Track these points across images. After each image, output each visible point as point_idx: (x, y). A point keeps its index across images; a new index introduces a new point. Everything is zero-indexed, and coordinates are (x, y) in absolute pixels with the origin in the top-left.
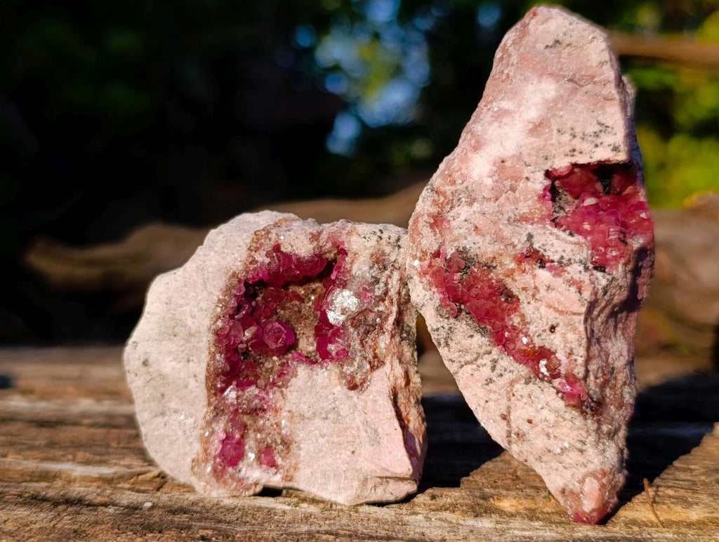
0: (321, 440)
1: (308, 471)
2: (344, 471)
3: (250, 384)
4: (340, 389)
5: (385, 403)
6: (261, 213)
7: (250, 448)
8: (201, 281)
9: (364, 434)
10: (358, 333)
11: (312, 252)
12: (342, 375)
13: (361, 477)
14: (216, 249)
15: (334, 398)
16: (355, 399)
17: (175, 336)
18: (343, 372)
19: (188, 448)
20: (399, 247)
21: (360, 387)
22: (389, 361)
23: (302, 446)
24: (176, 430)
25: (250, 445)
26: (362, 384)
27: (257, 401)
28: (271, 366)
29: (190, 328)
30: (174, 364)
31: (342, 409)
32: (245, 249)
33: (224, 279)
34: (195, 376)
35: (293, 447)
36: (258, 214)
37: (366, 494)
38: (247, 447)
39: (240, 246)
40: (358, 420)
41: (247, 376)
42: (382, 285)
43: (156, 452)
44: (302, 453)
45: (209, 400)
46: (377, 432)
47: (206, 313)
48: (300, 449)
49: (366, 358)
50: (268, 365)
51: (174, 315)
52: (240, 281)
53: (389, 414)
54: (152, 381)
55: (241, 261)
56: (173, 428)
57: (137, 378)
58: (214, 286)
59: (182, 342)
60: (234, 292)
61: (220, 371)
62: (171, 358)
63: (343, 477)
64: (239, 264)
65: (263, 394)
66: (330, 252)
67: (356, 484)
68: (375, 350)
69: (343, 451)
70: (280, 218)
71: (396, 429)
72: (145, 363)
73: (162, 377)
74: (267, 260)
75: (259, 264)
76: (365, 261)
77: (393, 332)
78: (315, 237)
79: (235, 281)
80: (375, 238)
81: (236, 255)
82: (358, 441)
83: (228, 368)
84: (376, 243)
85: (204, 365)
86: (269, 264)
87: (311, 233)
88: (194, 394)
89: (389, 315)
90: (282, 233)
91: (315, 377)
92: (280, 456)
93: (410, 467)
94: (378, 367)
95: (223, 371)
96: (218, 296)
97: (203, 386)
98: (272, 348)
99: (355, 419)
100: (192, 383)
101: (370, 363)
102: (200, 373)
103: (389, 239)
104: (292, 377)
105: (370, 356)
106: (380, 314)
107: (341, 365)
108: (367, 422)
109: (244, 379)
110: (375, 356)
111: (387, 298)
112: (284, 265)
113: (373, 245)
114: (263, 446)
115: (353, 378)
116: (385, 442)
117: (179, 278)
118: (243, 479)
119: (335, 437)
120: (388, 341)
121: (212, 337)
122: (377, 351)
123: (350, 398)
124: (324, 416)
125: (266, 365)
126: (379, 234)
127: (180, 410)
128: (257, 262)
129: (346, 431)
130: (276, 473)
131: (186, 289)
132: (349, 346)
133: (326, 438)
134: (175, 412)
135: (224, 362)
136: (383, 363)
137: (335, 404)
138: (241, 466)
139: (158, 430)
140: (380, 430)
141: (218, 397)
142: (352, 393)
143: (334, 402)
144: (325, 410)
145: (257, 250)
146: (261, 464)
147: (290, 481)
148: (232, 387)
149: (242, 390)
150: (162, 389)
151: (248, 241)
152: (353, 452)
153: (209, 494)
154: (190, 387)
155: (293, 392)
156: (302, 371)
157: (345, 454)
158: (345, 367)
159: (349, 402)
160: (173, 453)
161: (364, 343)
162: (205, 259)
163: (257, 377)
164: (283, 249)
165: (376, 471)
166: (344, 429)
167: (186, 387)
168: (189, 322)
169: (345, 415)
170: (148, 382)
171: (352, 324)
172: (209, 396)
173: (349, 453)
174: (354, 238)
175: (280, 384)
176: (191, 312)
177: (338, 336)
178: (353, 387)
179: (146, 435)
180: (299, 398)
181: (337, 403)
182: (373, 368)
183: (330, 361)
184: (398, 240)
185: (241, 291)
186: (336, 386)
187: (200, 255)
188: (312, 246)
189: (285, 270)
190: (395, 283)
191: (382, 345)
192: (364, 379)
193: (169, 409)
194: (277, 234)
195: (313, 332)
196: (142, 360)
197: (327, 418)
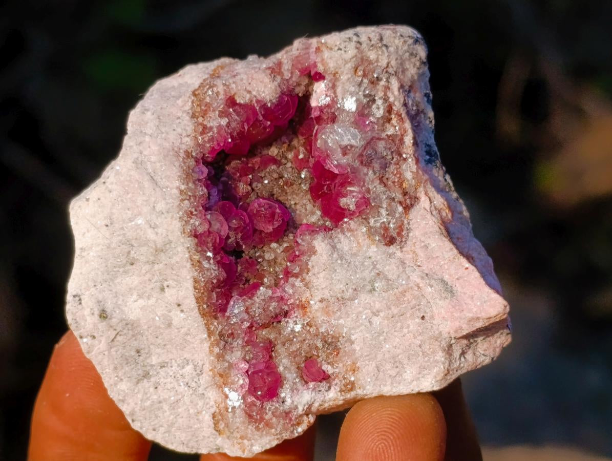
0: (376, 321)
1: (371, 367)
2: (420, 346)
3: (256, 287)
4: (375, 250)
5: (441, 243)
6: (181, 72)
7: (285, 368)
8: (147, 178)
9: (429, 289)
10: (374, 171)
11: (279, 90)
12: (371, 232)
13: (444, 344)
14: (149, 131)
15: (373, 263)
16: (399, 254)
17: (132, 264)
18: (371, 228)
19: (200, 403)
20: (386, 46)
21: (399, 239)
22: (423, 193)
23: (353, 338)
24: (173, 388)
25: (285, 364)
26: (399, 234)
27: (274, 304)
28: (273, 256)
29: (155, 242)
30: (141, 302)
31: (389, 271)
32: (188, 118)
33: (177, 164)
34: (179, 305)
35: (342, 344)
36: (178, 74)
37: (456, 365)
38: (281, 369)
39: (179, 118)
40: (415, 278)
41: (247, 281)
42: (379, 102)
43: (154, 430)
44: (357, 347)
45: (208, 329)
46: (445, 281)
47: (170, 214)
48: (352, 343)
49: (393, 199)
50: (269, 256)
51: (124, 234)
52: (197, 161)
53: (450, 253)
54: (119, 338)
55: (188, 136)
56: (169, 386)
57: (96, 342)
58: (168, 177)
59: (147, 267)
60: (196, 176)
61: (215, 281)
62: (135, 297)
63: (421, 354)
64: (188, 139)
65: (279, 293)
66: (299, 85)
67: (440, 356)
68: (401, 185)
69: (409, 322)
70: (213, 68)
71: (467, 268)
72: (103, 315)
73: (129, 326)
74: (224, 122)
75: (215, 130)
76: (349, 79)
77: (416, 155)
78: (275, 71)
79: (192, 162)
80: (353, 44)
81: (179, 130)
82: (423, 302)
83: (224, 275)
84: (356, 51)
85: (189, 284)
86: (228, 125)
87: (269, 68)
88: (183, 330)
89: (402, 135)
90: (231, 81)
91: (339, 246)
92: (328, 363)
93: (505, 303)
94: (412, 205)
95: (218, 280)
96: (178, 188)
97: (196, 313)
98: (269, 231)
99: (409, 277)
100: (178, 317)
101: (400, 203)
102: (185, 298)
103: (370, 41)
104: (310, 256)
105: (399, 196)
106: (392, 138)
107: (365, 219)
108: (427, 275)
109: (244, 284)
110: (405, 194)
111: (393, 116)
112: (248, 120)
113: (353, 54)
114: (300, 360)
115: (386, 229)
116: (459, 289)
117: (114, 187)
118: (290, 412)
119: (393, 308)
120: (414, 168)
121: (190, 242)
122: (404, 185)
123: (391, 256)
124: (369, 287)
125: (267, 256)
126: (355, 38)
127: (167, 363)
128: (211, 128)
129: (404, 295)
130: (330, 388)
131: (129, 196)
132: (368, 191)
133: (382, 314)
134: (161, 367)
135: (216, 268)
136: (416, 199)
137: (378, 269)
138: (283, 395)
139: (148, 399)
140: (446, 278)
141: (220, 319)
142: (392, 249)
143: (374, 267)
144: (368, 280)
145: (204, 114)
146: (306, 383)
147: (351, 390)
148: (234, 298)
149: (250, 298)
150: (135, 344)
151: (188, 106)
152: (423, 318)
153: (250, 451)
154: (175, 323)
155: (319, 273)
156: (320, 244)
157: (413, 324)
158: (372, 221)
159: (393, 261)
160: (180, 420)
161: (385, 180)
162: (141, 148)
163: (262, 277)
164: (239, 100)
165: (461, 328)
166: (401, 293)
167: (169, 325)
168: (151, 235)
169: (395, 277)
170: (113, 340)
171: (362, 163)
172: (206, 324)
173: (418, 320)
174: (326, 54)
175: (297, 270)
176: (148, 222)
177: (350, 184)
178: (391, 241)
179: (132, 414)
180: (329, 277)
181: (378, 266)
182: (407, 208)
183: (351, 219)
184: (381, 39)
185: (202, 173)
186: (369, 247)
187: (131, 147)
188: (276, 83)
189: (252, 126)
190: (396, 93)
191: (408, 175)
192: (400, 227)
193: (152, 366)
194: (224, 85)
195: (309, 196)
196: (97, 313)
197: (374, 289)
